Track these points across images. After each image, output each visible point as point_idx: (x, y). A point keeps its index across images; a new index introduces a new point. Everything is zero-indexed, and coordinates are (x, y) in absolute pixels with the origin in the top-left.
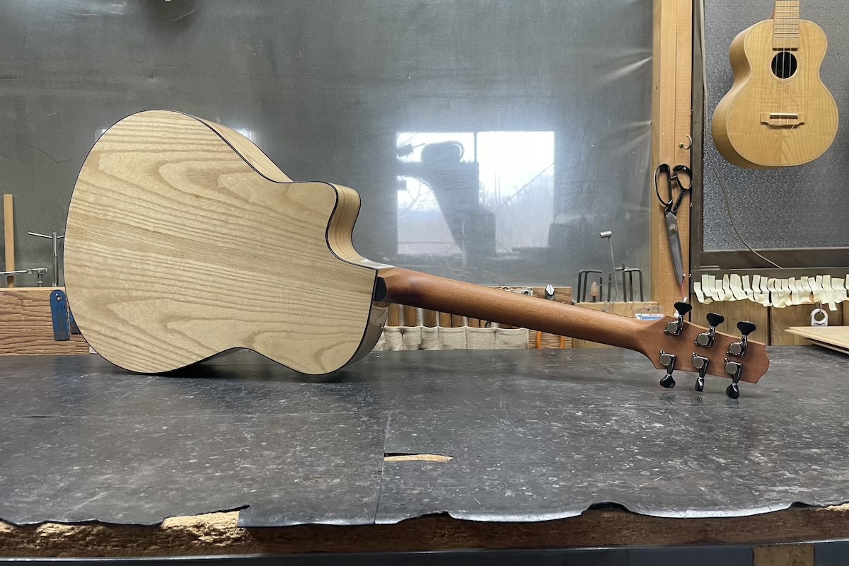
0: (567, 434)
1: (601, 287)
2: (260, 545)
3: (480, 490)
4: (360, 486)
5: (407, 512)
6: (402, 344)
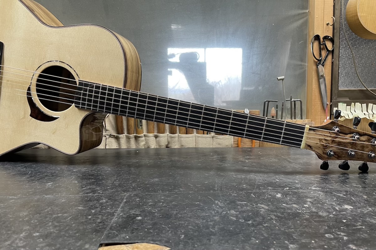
1: (277, 110)
6: (155, 144)
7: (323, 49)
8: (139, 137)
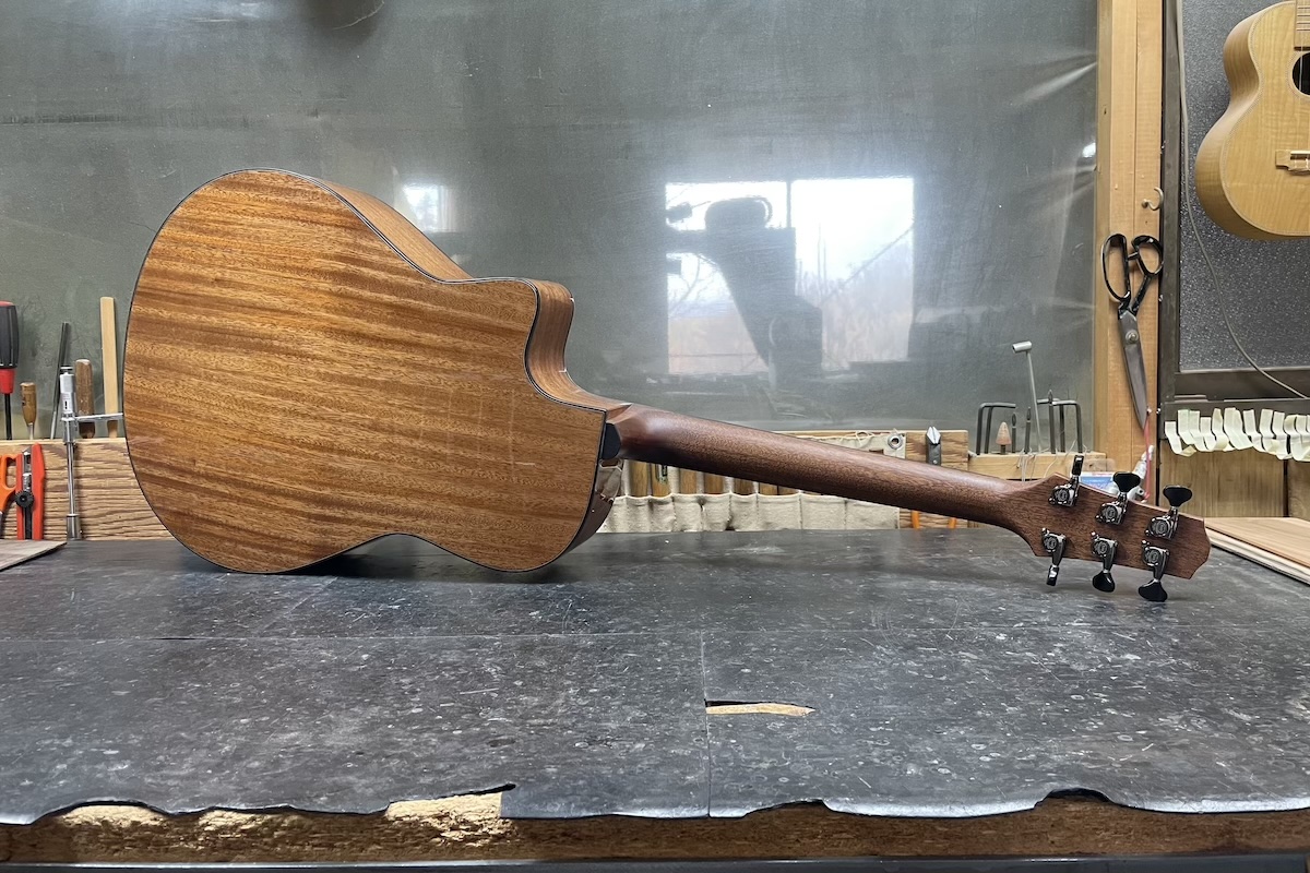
0: (986, 672)
1: (1014, 430)
2: (534, 846)
3: (866, 763)
4: (678, 755)
5: (758, 799)
6: (698, 522)
7: (1135, 269)
8: (661, 503)
